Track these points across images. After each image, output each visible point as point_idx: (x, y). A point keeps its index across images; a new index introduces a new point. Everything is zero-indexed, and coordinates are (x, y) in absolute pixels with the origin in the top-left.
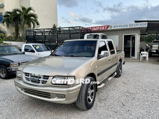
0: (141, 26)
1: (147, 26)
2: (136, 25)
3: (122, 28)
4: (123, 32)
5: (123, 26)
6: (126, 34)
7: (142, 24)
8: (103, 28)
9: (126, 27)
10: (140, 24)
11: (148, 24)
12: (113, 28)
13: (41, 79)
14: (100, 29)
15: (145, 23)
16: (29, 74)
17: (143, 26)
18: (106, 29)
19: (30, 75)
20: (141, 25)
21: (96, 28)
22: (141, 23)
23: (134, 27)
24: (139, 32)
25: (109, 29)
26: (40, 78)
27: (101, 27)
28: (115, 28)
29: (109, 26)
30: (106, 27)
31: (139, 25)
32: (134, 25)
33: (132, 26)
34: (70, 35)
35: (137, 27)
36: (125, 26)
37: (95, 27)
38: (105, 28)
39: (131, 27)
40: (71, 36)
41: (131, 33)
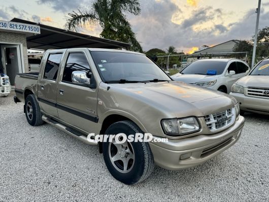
0: (30, 32)
1: (39, 33)
2: (22, 27)
7: (33, 28)
9: (4, 28)
10: (29, 27)
17: (34, 32)
19: (213, 117)
20: (31, 29)
22: (31, 25)
23: (18, 30)
24: (25, 41)
32: (18, 27)
33: (15, 27)
35: (24, 31)
36: (1, 25)
39: (14, 30)
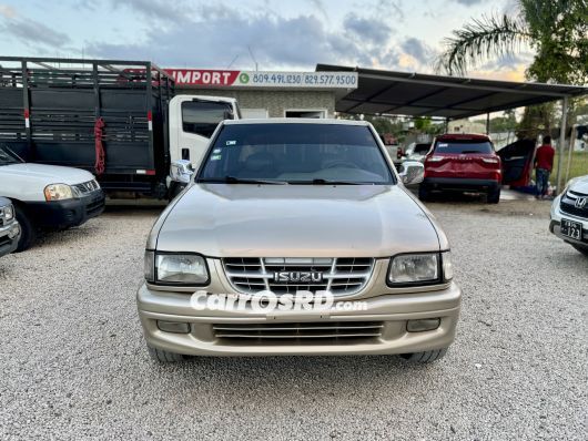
0: (340, 86)
1: (356, 86)
2: (325, 79)
3: (281, 85)
4: (282, 98)
5: (285, 80)
6: (294, 107)
7: (344, 79)
8: (216, 79)
9: (296, 85)
10: (338, 78)
11: (359, 78)
12: (251, 83)
13: (332, 275)
14: (204, 81)
15: (350, 74)
16: (256, 260)
17: (345, 86)
18: (226, 82)
19: (262, 265)
20: (340, 80)
21: (189, 74)
22: (340, 74)
23: (319, 85)
24: (332, 104)
25: (237, 83)
26: (326, 269)
27: (209, 75)
28: (259, 84)
29: (238, 72)
30: (226, 75)
31: (335, 80)
32: (319, 80)
33: (313, 81)
34: (100, 94)
35: (328, 85)
36: (292, 80)
37: (184, 72)
38: (222, 79)
39: (311, 85)
40: (104, 100)
41: (307, 106)
